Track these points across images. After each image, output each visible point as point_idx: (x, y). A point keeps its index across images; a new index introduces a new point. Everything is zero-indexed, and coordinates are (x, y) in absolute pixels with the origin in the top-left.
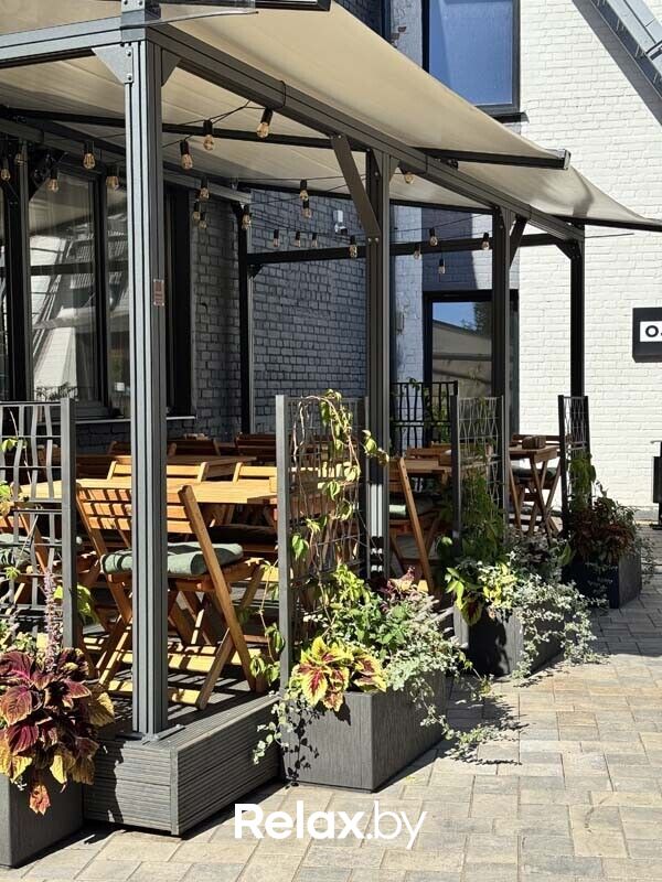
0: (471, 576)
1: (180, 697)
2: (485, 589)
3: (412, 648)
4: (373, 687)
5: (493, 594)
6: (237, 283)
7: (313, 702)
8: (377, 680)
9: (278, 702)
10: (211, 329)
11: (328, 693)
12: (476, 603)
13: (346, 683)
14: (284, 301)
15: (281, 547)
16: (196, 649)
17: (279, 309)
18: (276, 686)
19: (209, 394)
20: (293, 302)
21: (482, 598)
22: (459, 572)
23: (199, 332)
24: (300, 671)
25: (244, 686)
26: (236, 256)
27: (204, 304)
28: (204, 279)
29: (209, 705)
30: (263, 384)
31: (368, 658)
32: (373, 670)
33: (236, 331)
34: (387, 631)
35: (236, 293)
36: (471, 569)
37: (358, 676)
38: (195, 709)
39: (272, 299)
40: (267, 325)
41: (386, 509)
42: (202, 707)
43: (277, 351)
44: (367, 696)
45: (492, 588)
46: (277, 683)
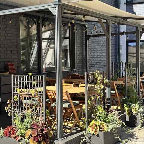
0: (129, 106)
1: (66, 131)
2: (132, 109)
3: (113, 123)
4: (104, 131)
5: (134, 110)
6: (85, 41)
7: (92, 133)
8: (105, 129)
9: (85, 133)
10: (79, 51)
11: (95, 132)
12: (130, 112)
13: (99, 129)
14: (95, 44)
15: (86, 102)
16: (70, 121)
17: (94, 46)
18: (85, 130)
19: (79, 64)
20: (97, 44)
21: (131, 111)
22: (127, 105)
23: (77, 52)
24: (90, 127)
25: (79, 129)
26: (85, 36)
27: (78, 46)
28: (78, 41)
29: (72, 133)
30: (91, 62)
31: (103, 124)
32: (104, 127)
33: (85, 51)
34: (108, 119)
35: (85, 43)
36: (129, 105)
37: (101, 128)
38: (69, 134)
39: (93, 44)
40: (91, 49)
41: (110, 92)
42: (71, 133)
43: (93, 55)
44: (103, 132)
45: (133, 109)
46: (85, 129)
